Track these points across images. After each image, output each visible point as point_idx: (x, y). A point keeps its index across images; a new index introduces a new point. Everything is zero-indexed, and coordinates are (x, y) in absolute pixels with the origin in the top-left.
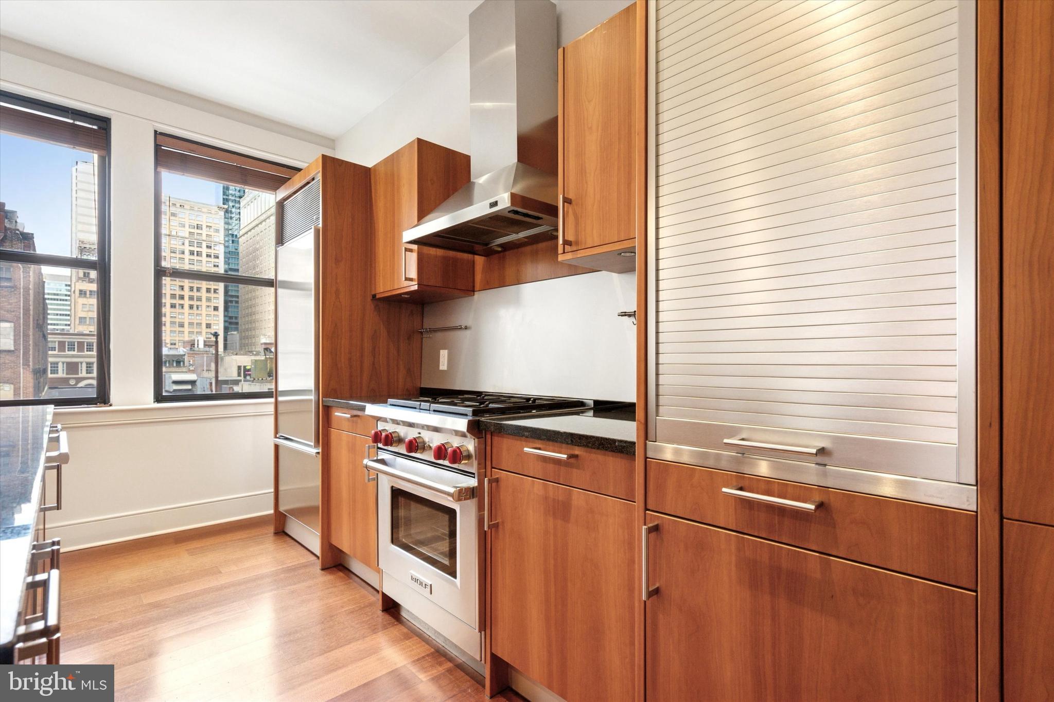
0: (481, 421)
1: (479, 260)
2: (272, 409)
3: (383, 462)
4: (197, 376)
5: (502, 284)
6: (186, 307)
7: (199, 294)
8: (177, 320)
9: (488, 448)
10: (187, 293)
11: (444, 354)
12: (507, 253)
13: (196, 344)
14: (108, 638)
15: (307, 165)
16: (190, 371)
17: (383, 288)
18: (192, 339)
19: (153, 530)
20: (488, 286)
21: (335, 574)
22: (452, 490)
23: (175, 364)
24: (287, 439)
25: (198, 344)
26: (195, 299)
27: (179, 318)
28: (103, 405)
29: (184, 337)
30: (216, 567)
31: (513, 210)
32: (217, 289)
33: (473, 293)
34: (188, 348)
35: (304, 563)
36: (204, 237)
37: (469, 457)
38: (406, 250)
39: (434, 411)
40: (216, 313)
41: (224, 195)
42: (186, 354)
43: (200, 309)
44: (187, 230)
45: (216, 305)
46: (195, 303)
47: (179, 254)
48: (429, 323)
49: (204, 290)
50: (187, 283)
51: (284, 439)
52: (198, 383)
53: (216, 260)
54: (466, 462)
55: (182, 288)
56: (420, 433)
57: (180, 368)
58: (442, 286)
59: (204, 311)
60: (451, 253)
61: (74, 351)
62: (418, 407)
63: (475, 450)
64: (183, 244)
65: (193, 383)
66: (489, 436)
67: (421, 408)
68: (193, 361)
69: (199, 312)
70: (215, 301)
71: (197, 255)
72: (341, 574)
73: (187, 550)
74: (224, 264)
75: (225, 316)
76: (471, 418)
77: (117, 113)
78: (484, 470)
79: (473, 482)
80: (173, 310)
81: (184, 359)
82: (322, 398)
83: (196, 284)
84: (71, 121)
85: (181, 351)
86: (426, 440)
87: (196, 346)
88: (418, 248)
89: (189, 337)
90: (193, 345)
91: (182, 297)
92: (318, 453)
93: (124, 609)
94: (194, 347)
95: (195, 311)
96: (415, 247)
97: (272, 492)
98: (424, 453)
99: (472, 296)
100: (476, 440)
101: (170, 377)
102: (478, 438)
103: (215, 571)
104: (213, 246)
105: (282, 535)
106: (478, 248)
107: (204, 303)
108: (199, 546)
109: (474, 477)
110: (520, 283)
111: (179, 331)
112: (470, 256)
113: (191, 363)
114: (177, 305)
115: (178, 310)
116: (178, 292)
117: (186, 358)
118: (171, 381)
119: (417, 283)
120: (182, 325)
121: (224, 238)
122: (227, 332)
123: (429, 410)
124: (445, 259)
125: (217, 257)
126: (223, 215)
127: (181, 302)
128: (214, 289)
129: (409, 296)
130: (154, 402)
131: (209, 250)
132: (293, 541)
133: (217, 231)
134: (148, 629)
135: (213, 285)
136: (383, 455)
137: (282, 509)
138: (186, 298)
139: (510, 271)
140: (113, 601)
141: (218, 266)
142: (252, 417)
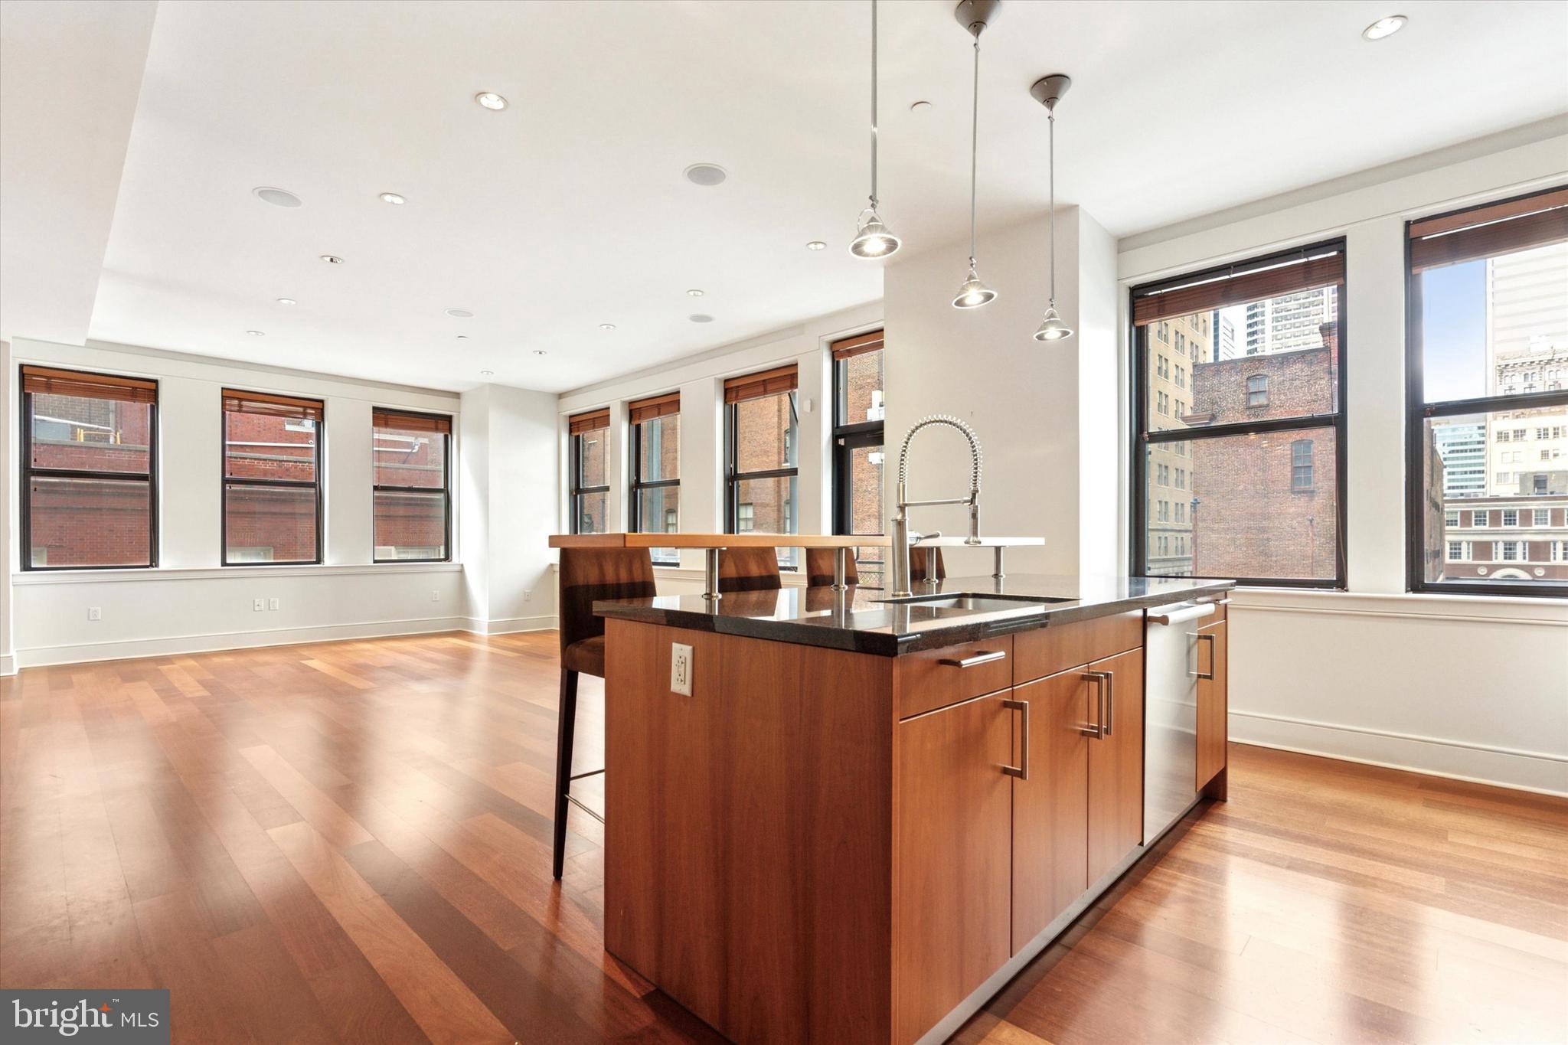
14: (1266, 834)
19: (1399, 762)
61: (1456, 525)
73: (1424, 799)
103: (1440, 834)
108: (1440, 800)
130: (1405, 591)
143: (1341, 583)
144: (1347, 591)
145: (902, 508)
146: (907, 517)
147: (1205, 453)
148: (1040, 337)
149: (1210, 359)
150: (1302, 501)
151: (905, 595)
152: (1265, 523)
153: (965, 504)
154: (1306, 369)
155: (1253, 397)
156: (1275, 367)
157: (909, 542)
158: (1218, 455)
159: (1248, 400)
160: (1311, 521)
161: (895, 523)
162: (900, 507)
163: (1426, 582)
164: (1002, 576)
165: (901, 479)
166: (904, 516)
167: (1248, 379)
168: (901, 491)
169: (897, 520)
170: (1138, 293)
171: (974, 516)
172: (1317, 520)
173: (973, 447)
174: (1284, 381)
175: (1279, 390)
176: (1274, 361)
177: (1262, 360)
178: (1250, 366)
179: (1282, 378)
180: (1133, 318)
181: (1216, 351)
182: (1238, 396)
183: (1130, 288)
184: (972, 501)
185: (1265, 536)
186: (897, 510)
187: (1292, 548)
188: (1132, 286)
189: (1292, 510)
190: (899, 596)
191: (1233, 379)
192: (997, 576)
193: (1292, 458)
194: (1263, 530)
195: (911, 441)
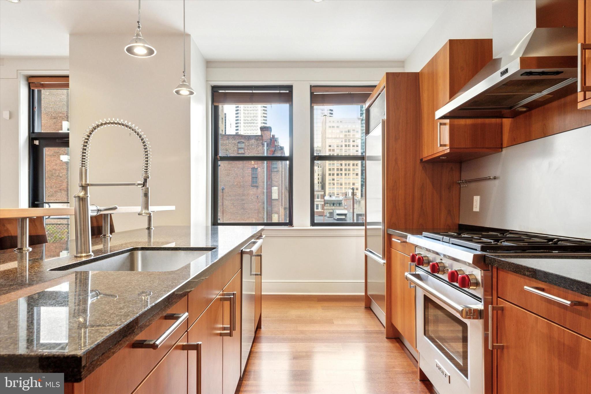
0: (487, 256)
1: (507, 122)
2: (363, 233)
3: (418, 276)
4: (348, 211)
5: (528, 138)
6: (343, 175)
7: (349, 167)
8: (339, 182)
9: (495, 280)
10: (343, 167)
11: (477, 199)
12: (534, 112)
13: (348, 194)
15: (379, 82)
16: (345, 209)
17: (427, 153)
18: (346, 191)
20: (515, 142)
21: (394, 343)
22: (460, 308)
23: (332, 205)
24: (371, 252)
25: (349, 194)
26: (347, 170)
27: (340, 181)
28: (290, 226)
29: (342, 191)
30: (332, 319)
31: (526, 73)
32: (358, 164)
33: (501, 150)
34: (344, 196)
35: (377, 330)
36: (351, 136)
37: (477, 284)
38: (441, 124)
39: (452, 244)
40: (357, 177)
41: (361, 111)
42: (343, 200)
43: (349, 175)
44: (344, 133)
45: (357, 173)
46: (347, 172)
47: (340, 147)
48: (466, 176)
49: (351, 165)
50: (344, 162)
51: (369, 252)
52: (347, 215)
53: (357, 148)
54: (475, 288)
55: (341, 165)
56: (441, 260)
57: (340, 207)
58: (471, 147)
59: (351, 176)
60: (480, 121)
62: (441, 240)
63: (482, 280)
64: (342, 141)
65: (345, 215)
66: (495, 270)
67: (443, 241)
68: (346, 203)
69: (349, 177)
70: (356, 170)
71: (348, 146)
72: (397, 344)
73: (322, 306)
74: (361, 149)
75: (362, 178)
76: (479, 253)
77: (295, 82)
78: (491, 297)
79: (480, 306)
80: (338, 177)
81: (342, 202)
82: (387, 228)
83: (347, 162)
84: (278, 92)
85: (341, 198)
86: (447, 265)
87: (348, 195)
88: (450, 121)
89: (345, 190)
90: (346, 195)
91: (341, 170)
92: (385, 263)
93: (290, 329)
94: (347, 196)
95: (347, 176)
96: (447, 121)
97: (364, 282)
98: (444, 275)
99: (500, 152)
100: (482, 271)
101: (336, 212)
102: (484, 270)
103: (330, 322)
104: (355, 140)
105: (368, 309)
106: (506, 112)
107: (351, 172)
109: (481, 302)
110: (546, 136)
111: (340, 188)
112: (498, 120)
113: (346, 204)
114: (339, 174)
115: (340, 176)
116: (340, 167)
117: (343, 202)
118: (336, 214)
119: (449, 147)
120: (341, 185)
121: (361, 135)
122: (363, 187)
123: (449, 243)
124: (474, 126)
125: (357, 146)
126: (360, 122)
127: (341, 172)
128: (356, 164)
129: (446, 158)
130: (311, 226)
131: (354, 143)
132: (374, 315)
133: (357, 132)
134: (296, 344)
135: (355, 162)
136: (419, 272)
137: (369, 293)
138: (343, 170)
139: (536, 126)
140: (286, 324)
141: (358, 151)
142: (356, 237)
143: (290, 223)
144: (293, 227)
145: (84, 188)
146: (89, 195)
147: (224, 169)
148: (177, 92)
149: (224, 133)
150: (255, 189)
151: (87, 256)
152: (243, 197)
153: (139, 186)
154: (256, 142)
155: (240, 150)
156: (246, 139)
157: (90, 214)
158: (228, 170)
159: (238, 151)
160: (258, 197)
161: (77, 199)
162: (82, 186)
163: (315, 222)
164: (152, 229)
165: (83, 164)
166: (86, 193)
167: (238, 143)
168: (83, 174)
169: (79, 197)
170: (215, 90)
171: (146, 195)
172: (259, 196)
173: (145, 146)
174: (249, 145)
175: (247, 148)
176: (246, 137)
177: (243, 136)
178: (239, 138)
179: (249, 144)
180: (213, 101)
181: (225, 131)
182: (235, 149)
183: (211, 86)
184: (144, 185)
185: (244, 202)
186: (79, 188)
187: (251, 207)
188: (213, 85)
189: (252, 193)
190: (81, 257)
191: (233, 142)
192: (149, 228)
193: (251, 174)
194: (243, 200)
195: (92, 135)
